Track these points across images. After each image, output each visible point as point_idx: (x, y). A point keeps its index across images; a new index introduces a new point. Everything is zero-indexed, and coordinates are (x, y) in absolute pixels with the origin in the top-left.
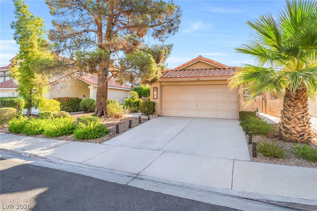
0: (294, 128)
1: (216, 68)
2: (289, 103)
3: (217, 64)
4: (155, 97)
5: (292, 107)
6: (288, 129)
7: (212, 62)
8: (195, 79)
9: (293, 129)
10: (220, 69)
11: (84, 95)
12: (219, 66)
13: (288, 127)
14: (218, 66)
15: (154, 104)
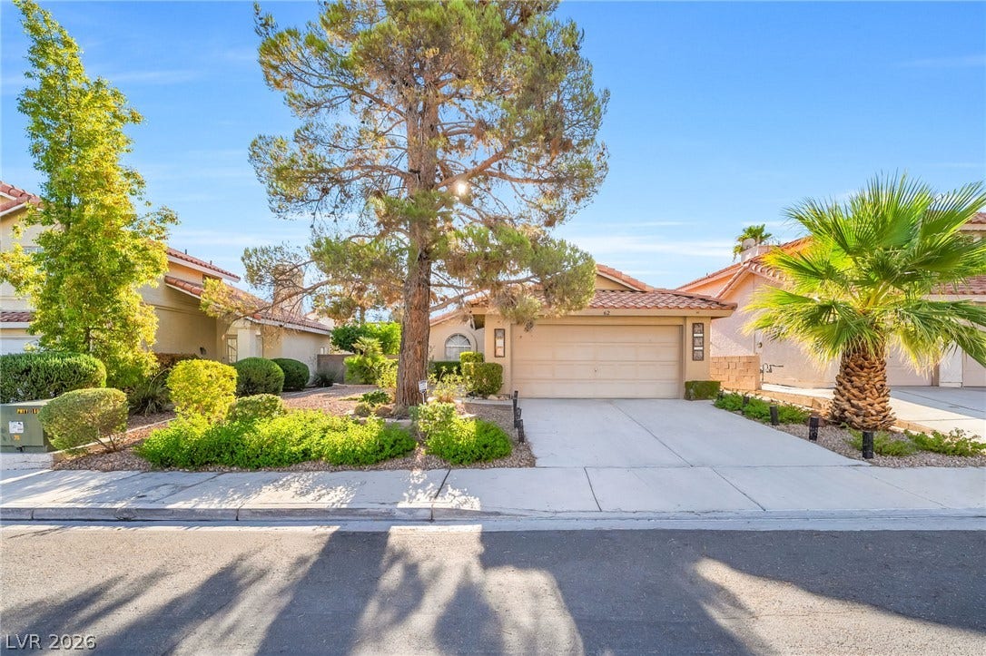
0: (871, 405)
1: (623, 289)
2: (859, 362)
3: (629, 280)
4: (500, 352)
5: (866, 370)
6: (860, 409)
7: (619, 275)
8: (600, 312)
9: (869, 407)
10: (633, 291)
11: (201, 349)
12: (634, 286)
13: (860, 404)
14: (632, 285)
15: (498, 368)
